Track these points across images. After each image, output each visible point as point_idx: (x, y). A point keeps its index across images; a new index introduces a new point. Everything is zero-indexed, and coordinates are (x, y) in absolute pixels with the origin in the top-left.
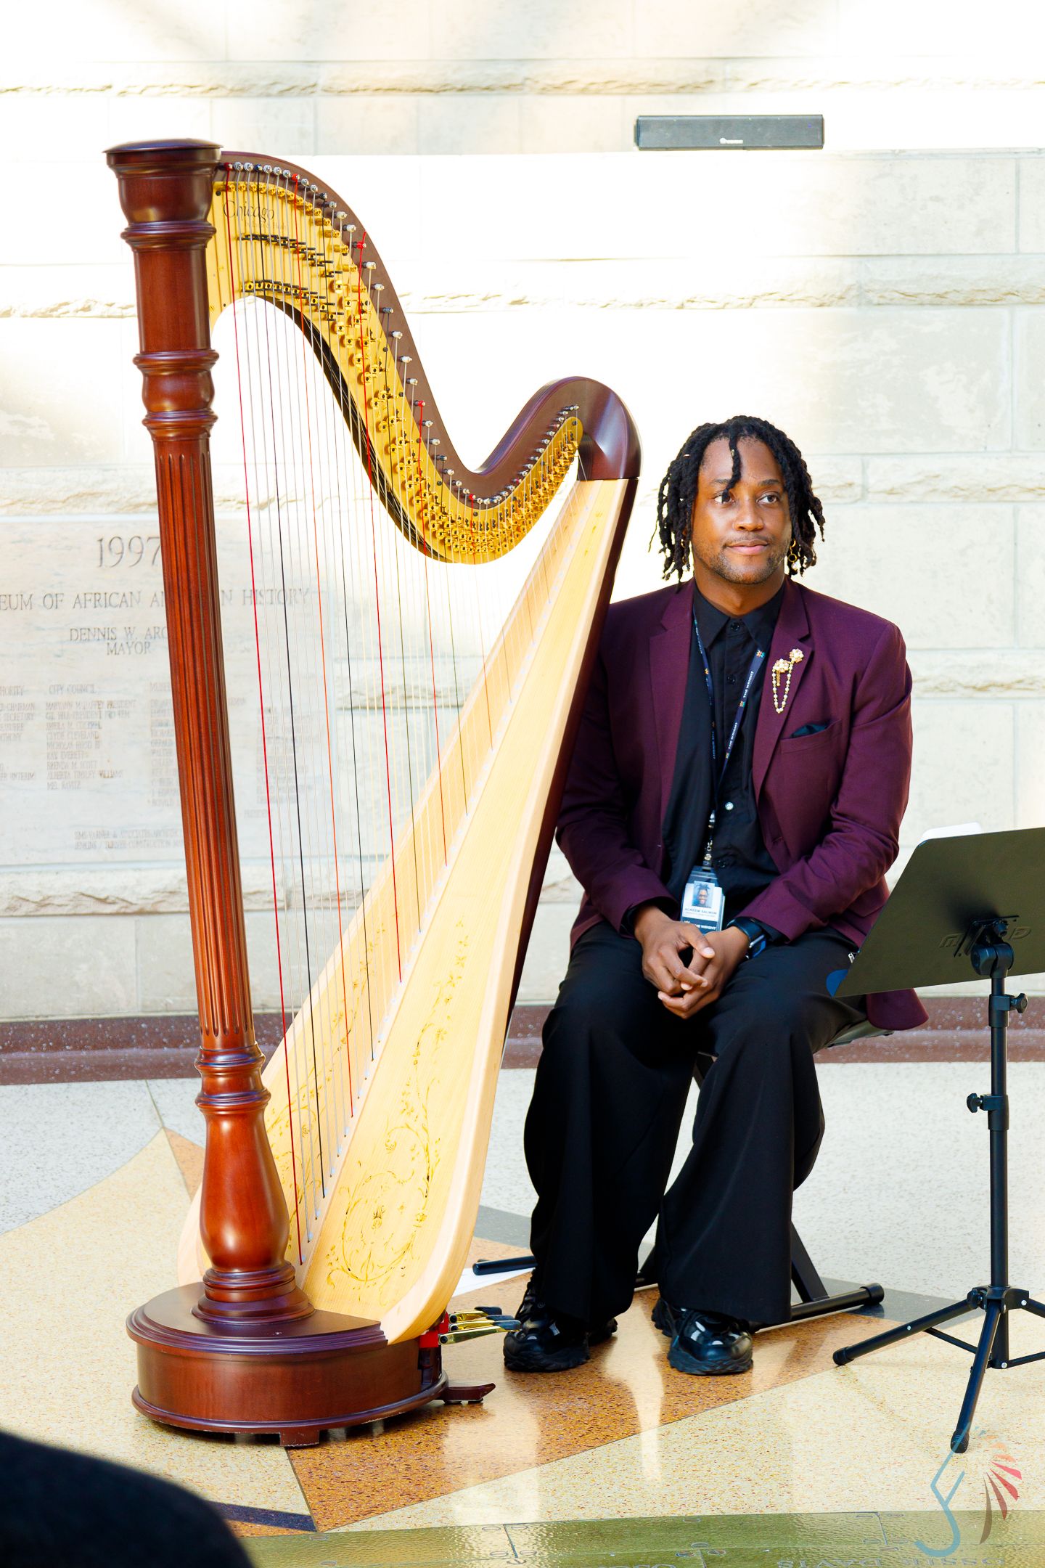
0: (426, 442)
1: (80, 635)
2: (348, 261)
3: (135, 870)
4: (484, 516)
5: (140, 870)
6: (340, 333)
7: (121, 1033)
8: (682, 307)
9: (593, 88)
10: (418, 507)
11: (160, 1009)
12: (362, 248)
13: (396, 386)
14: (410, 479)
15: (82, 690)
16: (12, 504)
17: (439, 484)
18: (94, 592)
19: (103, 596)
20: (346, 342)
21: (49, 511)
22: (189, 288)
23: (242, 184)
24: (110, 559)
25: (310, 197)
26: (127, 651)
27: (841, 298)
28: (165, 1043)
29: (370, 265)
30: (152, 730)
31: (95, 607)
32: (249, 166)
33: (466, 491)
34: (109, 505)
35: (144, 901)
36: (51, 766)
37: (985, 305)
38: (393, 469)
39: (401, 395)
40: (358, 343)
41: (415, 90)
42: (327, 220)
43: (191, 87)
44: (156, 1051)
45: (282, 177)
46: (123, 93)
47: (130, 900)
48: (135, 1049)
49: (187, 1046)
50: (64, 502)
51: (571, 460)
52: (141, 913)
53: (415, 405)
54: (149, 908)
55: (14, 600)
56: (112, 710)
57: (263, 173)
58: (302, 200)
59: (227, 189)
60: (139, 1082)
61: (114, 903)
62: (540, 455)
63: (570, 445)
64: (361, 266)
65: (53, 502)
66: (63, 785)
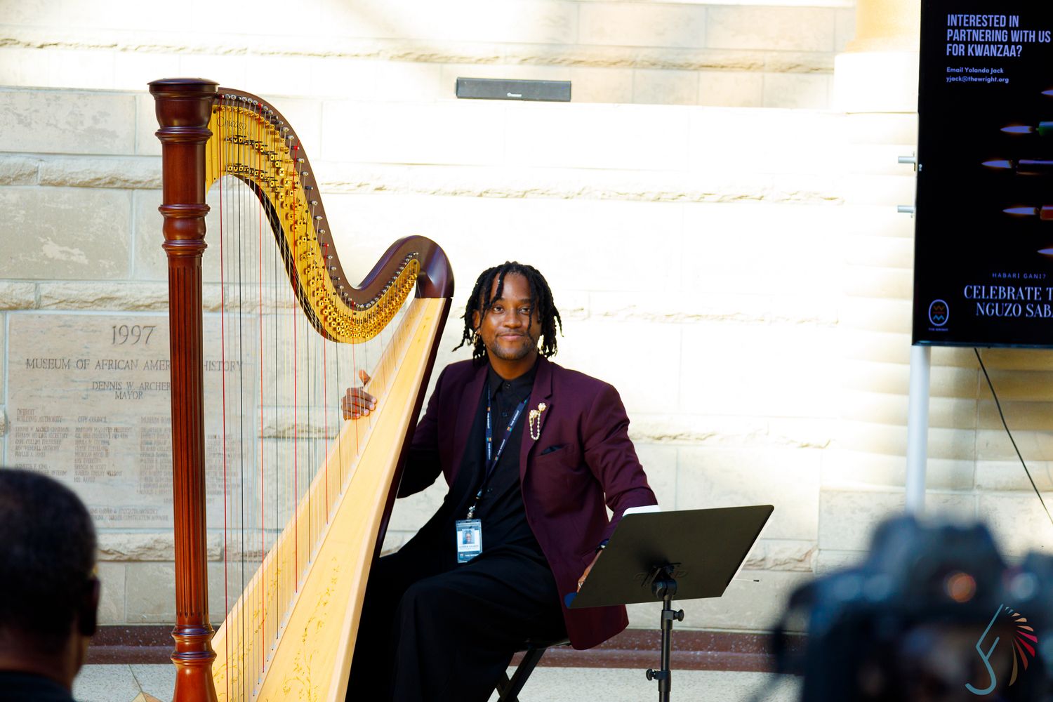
0: (328, 268)
1: (99, 386)
2: (288, 157)
3: (127, 534)
4: (361, 315)
5: (130, 533)
6: (281, 200)
7: (113, 636)
8: (481, 195)
9: (423, 58)
10: (322, 306)
11: (138, 621)
12: (297, 149)
13: (312, 233)
14: (318, 290)
15: (99, 420)
16: (59, 303)
17: (334, 294)
18: (108, 359)
19: (114, 363)
20: (284, 205)
21: (82, 308)
22: (194, 168)
23: (229, 107)
24: (119, 339)
25: (268, 118)
26: (128, 397)
27: (579, 194)
28: (140, 643)
29: (301, 160)
30: (141, 447)
31: (109, 369)
32: (234, 97)
33: (350, 300)
34: (120, 305)
35: (132, 553)
36: (77, 467)
37: (667, 201)
38: (308, 284)
39: (315, 239)
40: (291, 206)
41: (309, 55)
42: (278, 132)
43: (168, 47)
44: (135, 648)
45: (252, 105)
46: (124, 50)
47: (123, 552)
48: (121, 646)
49: (154, 645)
50: (92, 302)
51: (413, 284)
52: (130, 560)
53: (323, 245)
54: (134, 558)
55: (58, 363)
56: (117, 433)
57: (241, 101)
58: (263, 119)
59: (220, 109)
60: (125, 665)
61: (113, 554)
62: (394, 280)
63: (412, 276)
64: (296, 161)
65: (86, 302)
66: (84, 480)
